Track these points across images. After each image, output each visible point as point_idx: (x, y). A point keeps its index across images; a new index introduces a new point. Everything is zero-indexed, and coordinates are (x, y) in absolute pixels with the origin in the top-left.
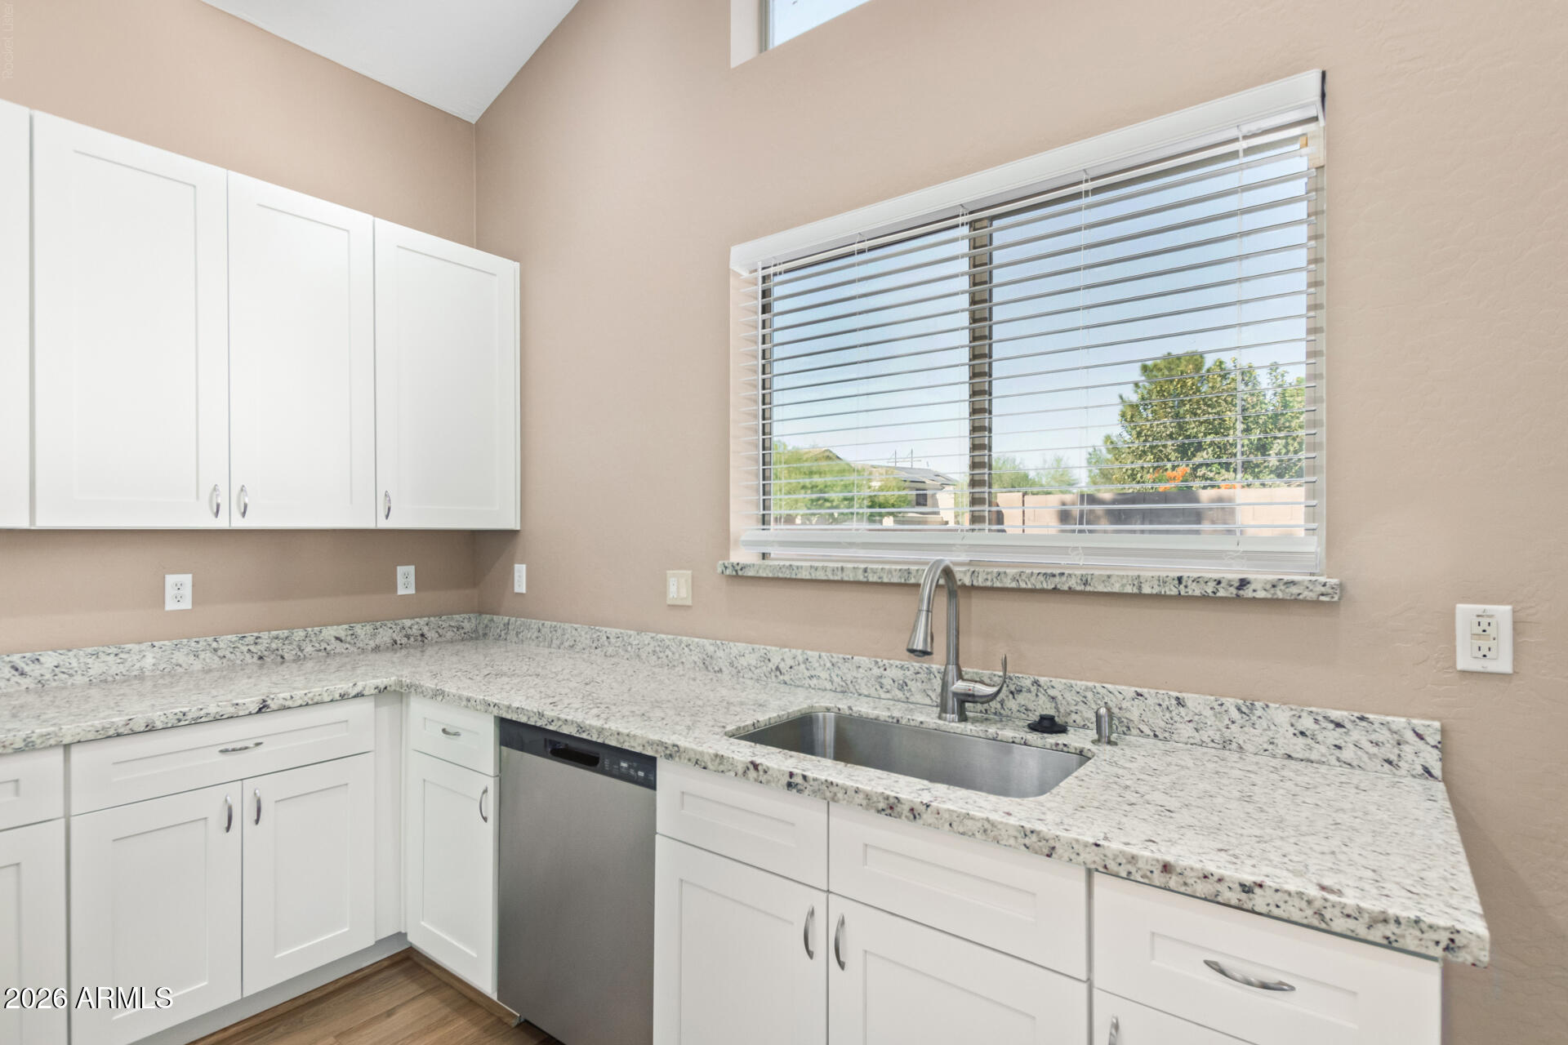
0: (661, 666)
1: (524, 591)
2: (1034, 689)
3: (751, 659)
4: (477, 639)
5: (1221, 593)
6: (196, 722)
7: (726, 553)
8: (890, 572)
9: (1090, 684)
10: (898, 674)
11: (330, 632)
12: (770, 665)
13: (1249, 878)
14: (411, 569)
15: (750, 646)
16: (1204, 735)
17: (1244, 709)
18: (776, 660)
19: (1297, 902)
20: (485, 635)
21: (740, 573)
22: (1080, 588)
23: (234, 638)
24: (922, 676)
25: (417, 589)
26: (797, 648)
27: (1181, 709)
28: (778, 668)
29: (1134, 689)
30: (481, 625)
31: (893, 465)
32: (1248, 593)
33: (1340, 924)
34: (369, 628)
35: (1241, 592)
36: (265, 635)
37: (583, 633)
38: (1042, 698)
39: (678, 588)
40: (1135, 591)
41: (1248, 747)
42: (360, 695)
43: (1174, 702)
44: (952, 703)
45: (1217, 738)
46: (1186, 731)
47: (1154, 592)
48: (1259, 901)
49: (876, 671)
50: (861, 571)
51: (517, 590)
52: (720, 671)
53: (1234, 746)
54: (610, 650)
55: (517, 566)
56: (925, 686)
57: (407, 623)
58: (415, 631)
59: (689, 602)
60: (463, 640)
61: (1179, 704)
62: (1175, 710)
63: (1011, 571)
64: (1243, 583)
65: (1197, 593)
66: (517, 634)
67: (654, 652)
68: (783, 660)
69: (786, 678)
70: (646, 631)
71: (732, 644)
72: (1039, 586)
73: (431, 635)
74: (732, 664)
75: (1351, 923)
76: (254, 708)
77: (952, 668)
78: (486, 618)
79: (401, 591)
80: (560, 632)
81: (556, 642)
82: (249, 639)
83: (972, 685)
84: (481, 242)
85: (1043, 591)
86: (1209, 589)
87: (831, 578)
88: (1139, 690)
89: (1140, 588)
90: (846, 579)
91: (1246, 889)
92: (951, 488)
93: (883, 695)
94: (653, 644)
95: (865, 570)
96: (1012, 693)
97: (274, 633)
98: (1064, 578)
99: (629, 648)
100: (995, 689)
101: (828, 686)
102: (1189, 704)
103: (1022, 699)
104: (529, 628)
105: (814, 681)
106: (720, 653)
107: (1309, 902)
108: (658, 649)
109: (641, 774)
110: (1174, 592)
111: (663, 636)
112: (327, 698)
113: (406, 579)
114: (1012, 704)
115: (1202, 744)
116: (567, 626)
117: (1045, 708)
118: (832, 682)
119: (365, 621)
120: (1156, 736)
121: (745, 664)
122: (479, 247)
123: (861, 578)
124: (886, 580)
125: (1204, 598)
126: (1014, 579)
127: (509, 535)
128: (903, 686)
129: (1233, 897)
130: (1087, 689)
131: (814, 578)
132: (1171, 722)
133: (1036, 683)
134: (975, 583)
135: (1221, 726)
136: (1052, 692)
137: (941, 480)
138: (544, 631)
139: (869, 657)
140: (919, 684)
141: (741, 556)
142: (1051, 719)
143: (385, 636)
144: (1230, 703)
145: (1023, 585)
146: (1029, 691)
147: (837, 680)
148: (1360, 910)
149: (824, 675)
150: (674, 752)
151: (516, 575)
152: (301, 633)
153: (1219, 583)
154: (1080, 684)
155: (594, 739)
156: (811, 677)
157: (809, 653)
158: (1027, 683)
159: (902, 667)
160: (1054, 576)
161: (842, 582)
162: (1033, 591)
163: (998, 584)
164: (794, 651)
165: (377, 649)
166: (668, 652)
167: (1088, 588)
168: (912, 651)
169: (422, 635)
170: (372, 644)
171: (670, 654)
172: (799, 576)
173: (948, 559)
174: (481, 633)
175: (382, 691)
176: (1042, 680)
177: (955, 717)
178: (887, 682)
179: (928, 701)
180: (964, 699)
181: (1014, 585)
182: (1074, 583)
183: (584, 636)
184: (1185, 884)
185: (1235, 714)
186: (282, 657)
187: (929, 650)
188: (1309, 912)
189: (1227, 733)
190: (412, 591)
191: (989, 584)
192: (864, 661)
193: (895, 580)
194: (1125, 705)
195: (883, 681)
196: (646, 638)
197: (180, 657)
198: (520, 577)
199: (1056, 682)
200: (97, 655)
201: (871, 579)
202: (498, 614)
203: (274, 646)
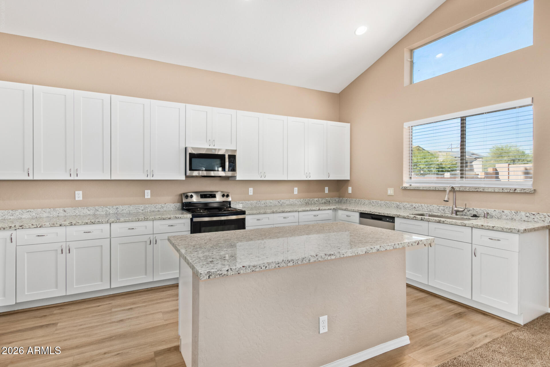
0: (387, 207)
1: (351, 192)
2: (473, 210)
3: (409, 206)
4: (339, 203)
5: (511, 191)
6: (312, 211)
7: (402, 185)
8: (441, 188)
9: (485, 209)
10: (443, 208)
11: (316, 199)
12: (413, 207)
13: (493, 226)
14: (327, 188)
15: (408, 203)
16: (508, 218)
17: (516, 213)
18: (414, 206)
19: (500, 228)
20: (341, 202)
21: (406, 188)
22: (483, 191)
23: (303, 199)
24: (448, 208)
25: (328, 192)
26: (419, 203)
27: (503, 213)
28: (415, 207)
29: (493, 210)
30: (340, 200)
31: (450, 150)
32: (516, 191)
33: (505, 230)
34: (321, 199)
35: (515, 191)
36: (307, 199)
37: (367, 201)
38: (475, 212)
39: (391, 191)
40: (494, 191)
41: (516, 219)
42: (331, 209)
43: (502, 212)
44: (454, 212)
45: (510, 218)
46: (504, 217)
47: (498, 191)
48: (495, 228)
49: (438, 207)
50: (434, 188)
51: (349, 192)
52: (401, 208)
53: (514, 219)
54: (373, 205)
55: (349, 188)
56: (449, 210)
57: (327, 198)
58: (328, 200)
59: (393, 195)
60: (336, 203)
61: (503, 212)
62: (502, 213)
63: (468, 188)
64: (515, 190)
65: (506, 191)
66: (349, 202)
67: (385, 205)
68: (416, 206)
69: (417, 209)
70: (383, 200)
71: (404, 203)
72: (474, 191)
73: (331, 201)
74: (404, 207)
75: (506, 230)
76: (318, 209)
77: (454, 206)
78: (341, 198)
79: (326, 192)
80: (360, 201)
81: (359, 203)
82: (305, 200)
83: (458, 209)
84: (340, 120)
85: (475, 191)
86: (509, 191)
87: (428, 189)
88: (495, 210)
89: (495, 191)
90: (431, 189)
91: (493, 227)
92: (481, 159)
93: (439, 212)
94: (384, 203)
95: (435, 188)
96: (468, 211)
97: (308, 199)
98: (479, 189)
99: (378, 204)
100: (463, 209)
101: (427, 211)
102: (505, 212)
103: (470, 212)
104: (353, 200)
105: (423, 210)
106: (401, 205)
107: (501, 228)
108: (385, 204)
109: (391, 221)
110: (502, 191)
111: (387, 201)
112: (327, 209)
113: (327, 189)
114: (468, 213)
115: (507, 219)
116: (362, 200)
117: (475, 213)
118: (427, 210)
119: (321, 198)
120: (498, 218)
121: (407, 207)
122: (339, 121)
123: (434, 189)
124: (440, 190)
125: (508, 192)
126: (468, 189)
127: (347, 181)
128: (444, 210)
129: (491, 228)
130: (484, 210)
131: (423, 189)
132: (501, 215)
133: (473, 209)
134: (460, 190)
135: (511, 216)
136: (477, 211)
137: (474, 156)
138: (356, 201)
139: (436, 205)
140: (447, 210)
141: (405, 185)
142: (476, 215)
143: (324, 201)
144: (513, 212)
145: (470, 190)
146: (472, 210)
147: (428, 209)
148: (508, 228)
149: (426, 208)
150: (398, 216)
151: (349, 189)
152: (311, 199)
153: (511, 190)
154: (483, 209)
155: (382, 215)
156: (423, 209)
157: (422, 204)
158: (471, 209)
159: (444, 207)
160: (477, 189)
161: (430, 190)
162: (473, 191)
163: (465, 190)
164: (418, 204)
165: (322, 203)
166: (388, 205)
167: (484, 191)
168: (444, 201)
169: (329, 201)
170: (322, 202)
171: (389, 205)
172: (420, 189)
173: (454, 186)
174: (340, 201)
175: (334, 209)
176: (475, 208)
177: (455, 214)
178: (440, 210)
179: (450, 213)
180: (457, 211)
181: (468, 190)
182: (481, 190)
183: (367, 202)
184: (485, 227)
185: (514, 214)
186: (309, 203)
187: (448, 200)
188: (501, 229)
189: (512, 217)
190: (327, 192)
191: (463, 190)
192: (435, 206)
193: (442, 190)
194: (492, 212)
195: (439, 209)
196: (383, 202)
197: (296, 202)
198: (350, 190)
199: (477, 209)
200: (287, 201)
201: (437, 189)
202: (344, 197)
203: (308, 201)
